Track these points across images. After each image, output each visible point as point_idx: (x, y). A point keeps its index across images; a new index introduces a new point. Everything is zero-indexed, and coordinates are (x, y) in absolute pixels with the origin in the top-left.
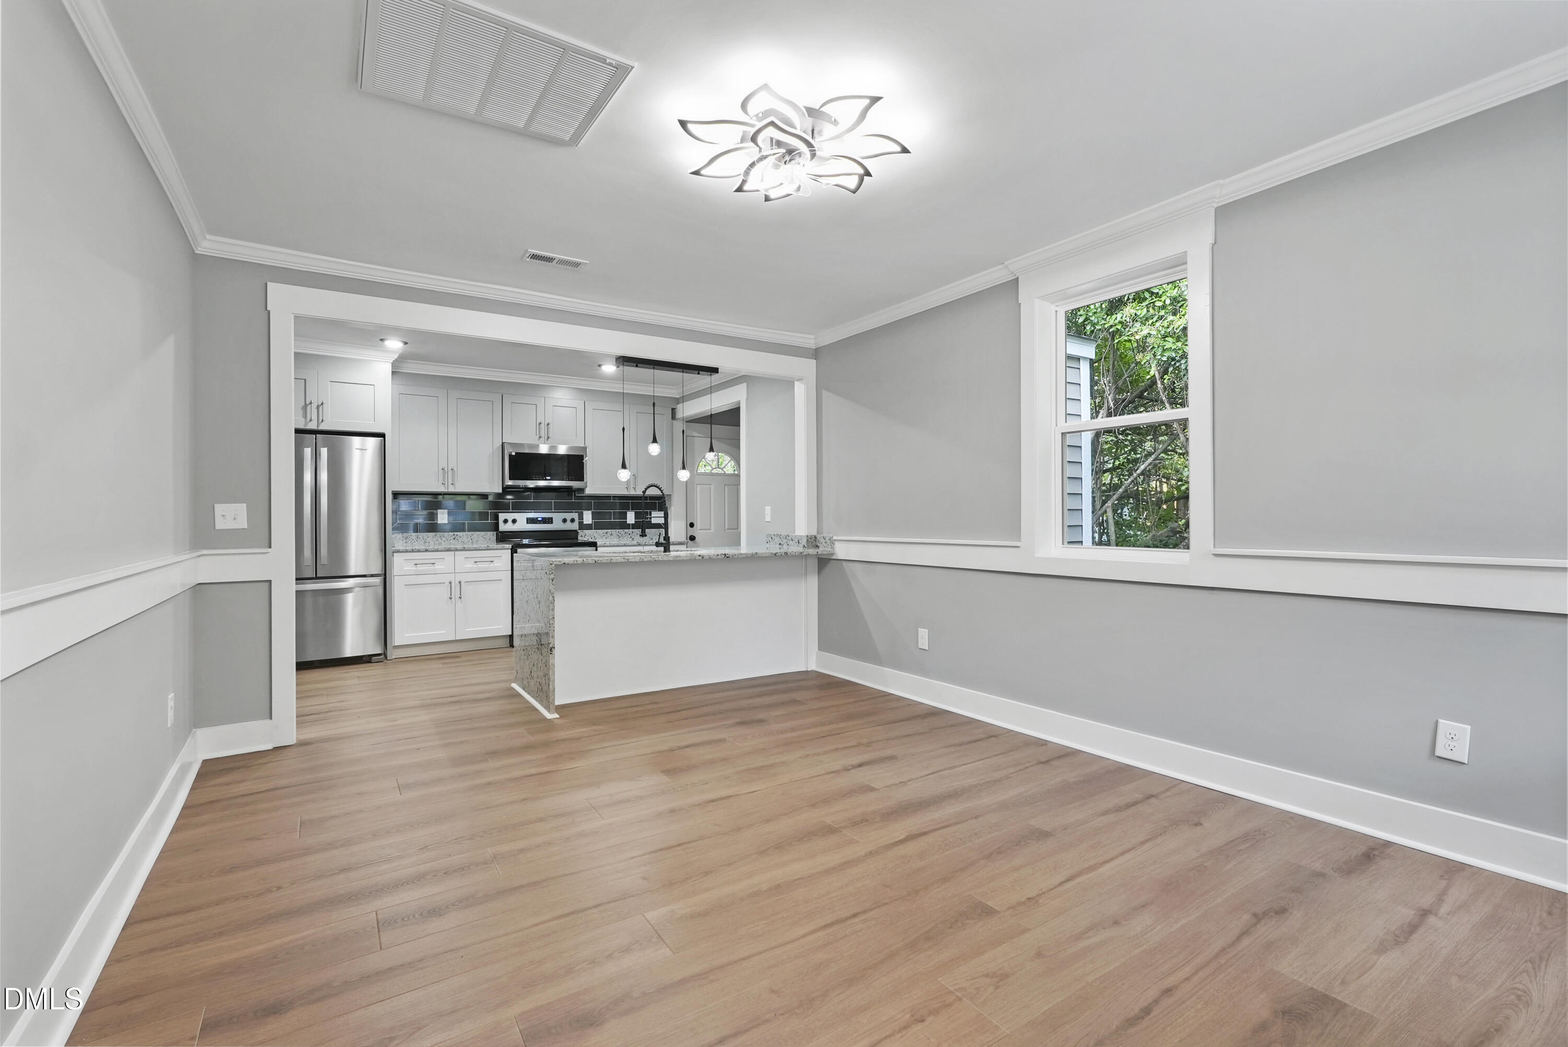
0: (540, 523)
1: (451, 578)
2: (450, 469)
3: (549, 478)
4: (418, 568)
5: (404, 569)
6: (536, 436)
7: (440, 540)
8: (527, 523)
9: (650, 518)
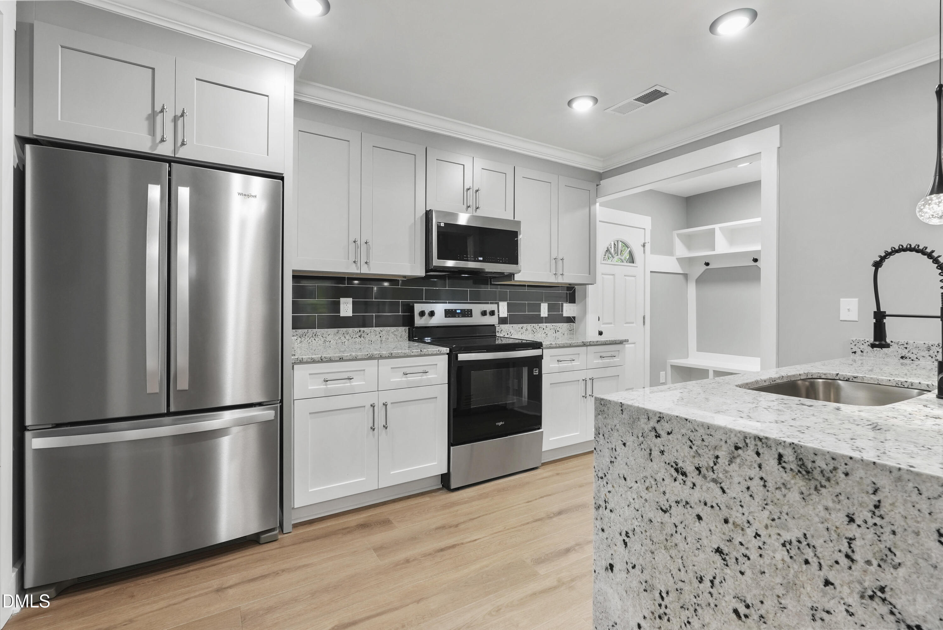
0: (459, 317)
1: (372, 398)
2: (363, 241)
3: (481, 259)
4: (328, 386)
5: (309, 388)
6: (463, 204)
7: (344, 338)
8: (446, 317)
9: (562, 311)
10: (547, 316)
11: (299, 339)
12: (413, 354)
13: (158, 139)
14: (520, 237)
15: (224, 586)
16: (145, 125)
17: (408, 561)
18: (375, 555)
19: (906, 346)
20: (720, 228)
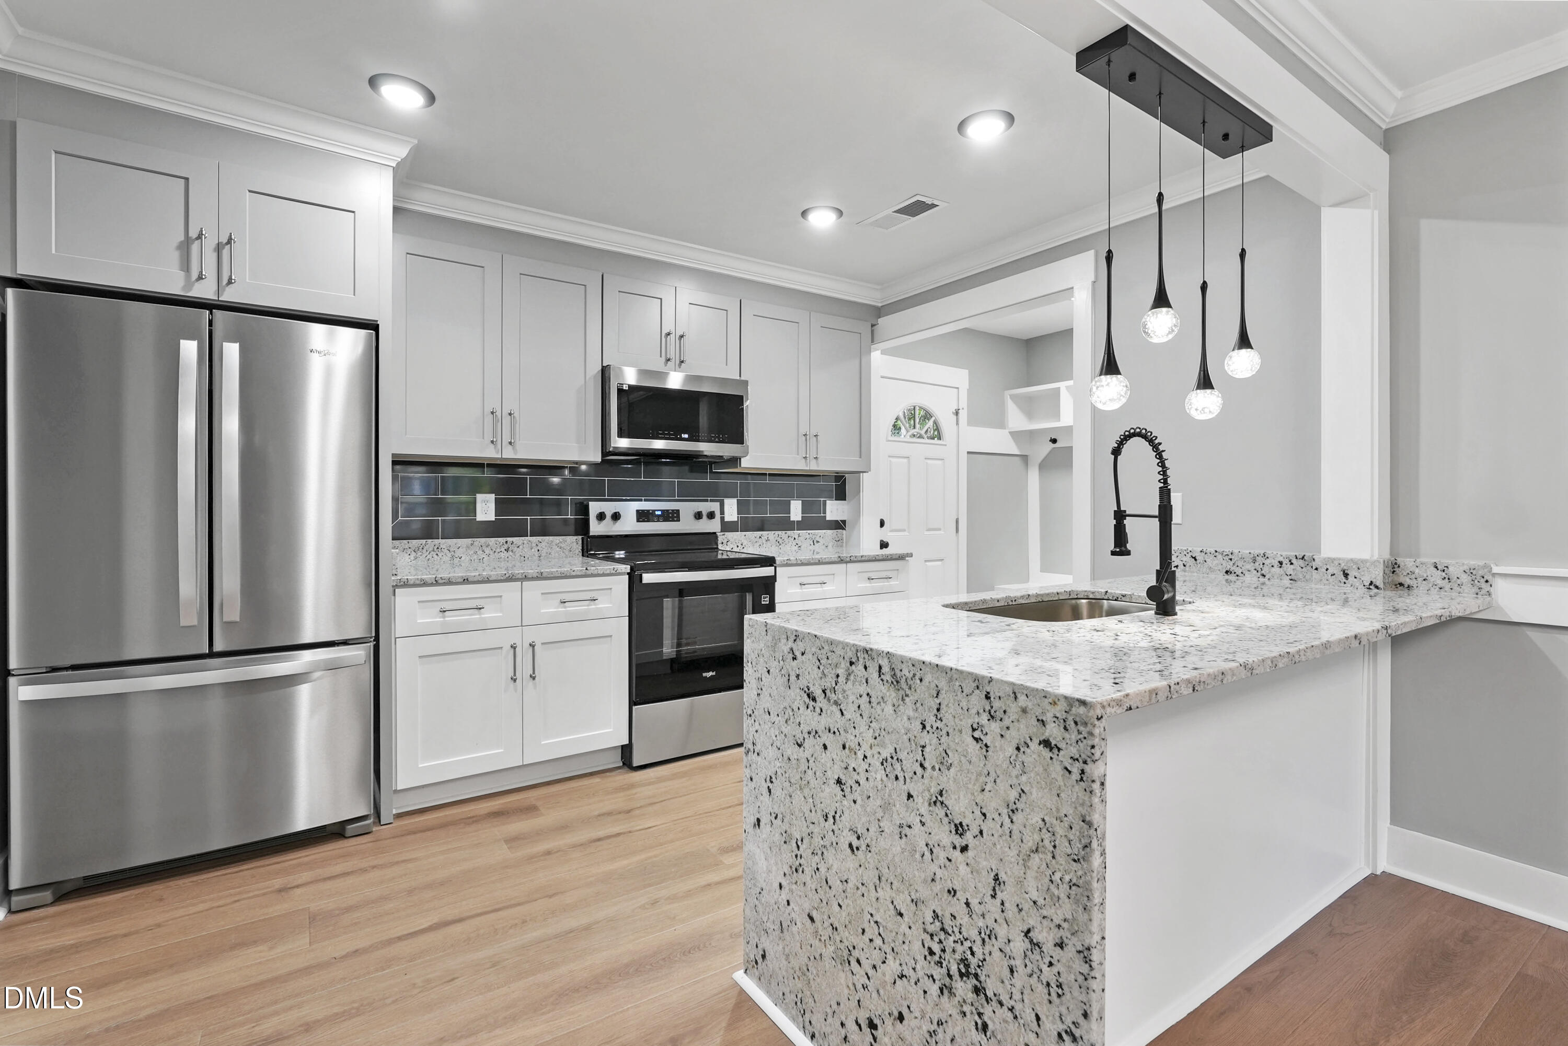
0: (658, 521)
1: (514, 637)
2: (506, 412)
3: (686, 436)
4: (446, 619)
5: (418, 621)
6: (661, 356)
7: (481, 552)
8: (638, 521)
9: (825, 512)
10: (800, 519)
11: (413, 554)
12: (574, 574)
13: (195, 275)
14: (746, 404)
15: (289, 886)
16: (175, 257)
17: (549, 853)
18: (505, 846)
19: (1230, 556)
20: (1067, 387)
